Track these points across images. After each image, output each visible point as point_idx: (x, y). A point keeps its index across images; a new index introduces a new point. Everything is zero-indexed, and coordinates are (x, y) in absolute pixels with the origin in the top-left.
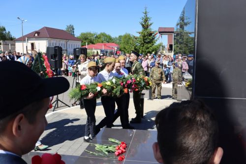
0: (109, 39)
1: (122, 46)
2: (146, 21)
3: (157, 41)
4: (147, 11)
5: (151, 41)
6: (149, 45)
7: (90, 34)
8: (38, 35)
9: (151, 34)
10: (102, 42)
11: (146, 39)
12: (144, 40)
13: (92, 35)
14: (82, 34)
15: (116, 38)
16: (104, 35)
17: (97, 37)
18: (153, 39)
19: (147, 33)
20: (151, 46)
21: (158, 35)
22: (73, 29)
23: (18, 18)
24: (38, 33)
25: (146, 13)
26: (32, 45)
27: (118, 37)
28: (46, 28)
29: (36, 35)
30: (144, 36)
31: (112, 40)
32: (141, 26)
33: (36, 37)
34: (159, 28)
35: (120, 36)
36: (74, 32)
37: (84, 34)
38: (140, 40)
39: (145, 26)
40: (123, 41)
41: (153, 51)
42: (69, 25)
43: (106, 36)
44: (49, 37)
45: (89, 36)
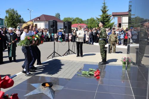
1: (89, 25)
2: (105, 8)
3: (111, 20)
4: (105, 2)
5: (108, 21)
6: (107, 23)
7: (70, 18)
8: (39, 19)
9: (107, 17)
10: (77, 23)
11: (105, 20)
12: (103, 20)
14: (65, 19)
15: (85, 20)
16: (78, 19)
17: (73, 20)
18: (109, 19)
19: (105, 16)
20: (108, 24)
21: (112, 17)
22: (59, 15)
23: (28, 9)
24: (39, 18)
25: (104, 4)
27: (86, 20)
28: (44, 15)
30: (103, 18)
31: (83, 22)
32: (102, 12)
33: (38, 21)
34: (113, 13)
35: (88, 20)
36: (60, 17)
37: (66, 18)
38: (101, 20)
39: (104, 12)
40: (89, 23)
41: (109, 27)
42: (57, 13)
43: (79, 19)
44: (45, 20)
45: (69, 19)
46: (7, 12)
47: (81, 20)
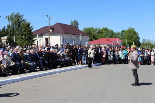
0: (112, 35)
13: (95, 31)
15: (119, 33)
16: (106, 29)
17: (99, 32)
26: (47, 40)
27: (120, 32)
29: (51, 30)
31: (115, 34)
33: (51, 33)
35: (123, 31)
36: (78, 27)
37: (88, 29)
40: (126, 36)
43: (109, 31)
44: (63, 32)
45: (91, 31)
46: (11, 18)
47: (112, 31)
